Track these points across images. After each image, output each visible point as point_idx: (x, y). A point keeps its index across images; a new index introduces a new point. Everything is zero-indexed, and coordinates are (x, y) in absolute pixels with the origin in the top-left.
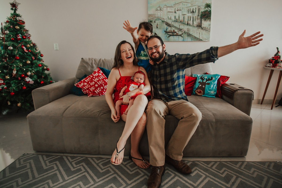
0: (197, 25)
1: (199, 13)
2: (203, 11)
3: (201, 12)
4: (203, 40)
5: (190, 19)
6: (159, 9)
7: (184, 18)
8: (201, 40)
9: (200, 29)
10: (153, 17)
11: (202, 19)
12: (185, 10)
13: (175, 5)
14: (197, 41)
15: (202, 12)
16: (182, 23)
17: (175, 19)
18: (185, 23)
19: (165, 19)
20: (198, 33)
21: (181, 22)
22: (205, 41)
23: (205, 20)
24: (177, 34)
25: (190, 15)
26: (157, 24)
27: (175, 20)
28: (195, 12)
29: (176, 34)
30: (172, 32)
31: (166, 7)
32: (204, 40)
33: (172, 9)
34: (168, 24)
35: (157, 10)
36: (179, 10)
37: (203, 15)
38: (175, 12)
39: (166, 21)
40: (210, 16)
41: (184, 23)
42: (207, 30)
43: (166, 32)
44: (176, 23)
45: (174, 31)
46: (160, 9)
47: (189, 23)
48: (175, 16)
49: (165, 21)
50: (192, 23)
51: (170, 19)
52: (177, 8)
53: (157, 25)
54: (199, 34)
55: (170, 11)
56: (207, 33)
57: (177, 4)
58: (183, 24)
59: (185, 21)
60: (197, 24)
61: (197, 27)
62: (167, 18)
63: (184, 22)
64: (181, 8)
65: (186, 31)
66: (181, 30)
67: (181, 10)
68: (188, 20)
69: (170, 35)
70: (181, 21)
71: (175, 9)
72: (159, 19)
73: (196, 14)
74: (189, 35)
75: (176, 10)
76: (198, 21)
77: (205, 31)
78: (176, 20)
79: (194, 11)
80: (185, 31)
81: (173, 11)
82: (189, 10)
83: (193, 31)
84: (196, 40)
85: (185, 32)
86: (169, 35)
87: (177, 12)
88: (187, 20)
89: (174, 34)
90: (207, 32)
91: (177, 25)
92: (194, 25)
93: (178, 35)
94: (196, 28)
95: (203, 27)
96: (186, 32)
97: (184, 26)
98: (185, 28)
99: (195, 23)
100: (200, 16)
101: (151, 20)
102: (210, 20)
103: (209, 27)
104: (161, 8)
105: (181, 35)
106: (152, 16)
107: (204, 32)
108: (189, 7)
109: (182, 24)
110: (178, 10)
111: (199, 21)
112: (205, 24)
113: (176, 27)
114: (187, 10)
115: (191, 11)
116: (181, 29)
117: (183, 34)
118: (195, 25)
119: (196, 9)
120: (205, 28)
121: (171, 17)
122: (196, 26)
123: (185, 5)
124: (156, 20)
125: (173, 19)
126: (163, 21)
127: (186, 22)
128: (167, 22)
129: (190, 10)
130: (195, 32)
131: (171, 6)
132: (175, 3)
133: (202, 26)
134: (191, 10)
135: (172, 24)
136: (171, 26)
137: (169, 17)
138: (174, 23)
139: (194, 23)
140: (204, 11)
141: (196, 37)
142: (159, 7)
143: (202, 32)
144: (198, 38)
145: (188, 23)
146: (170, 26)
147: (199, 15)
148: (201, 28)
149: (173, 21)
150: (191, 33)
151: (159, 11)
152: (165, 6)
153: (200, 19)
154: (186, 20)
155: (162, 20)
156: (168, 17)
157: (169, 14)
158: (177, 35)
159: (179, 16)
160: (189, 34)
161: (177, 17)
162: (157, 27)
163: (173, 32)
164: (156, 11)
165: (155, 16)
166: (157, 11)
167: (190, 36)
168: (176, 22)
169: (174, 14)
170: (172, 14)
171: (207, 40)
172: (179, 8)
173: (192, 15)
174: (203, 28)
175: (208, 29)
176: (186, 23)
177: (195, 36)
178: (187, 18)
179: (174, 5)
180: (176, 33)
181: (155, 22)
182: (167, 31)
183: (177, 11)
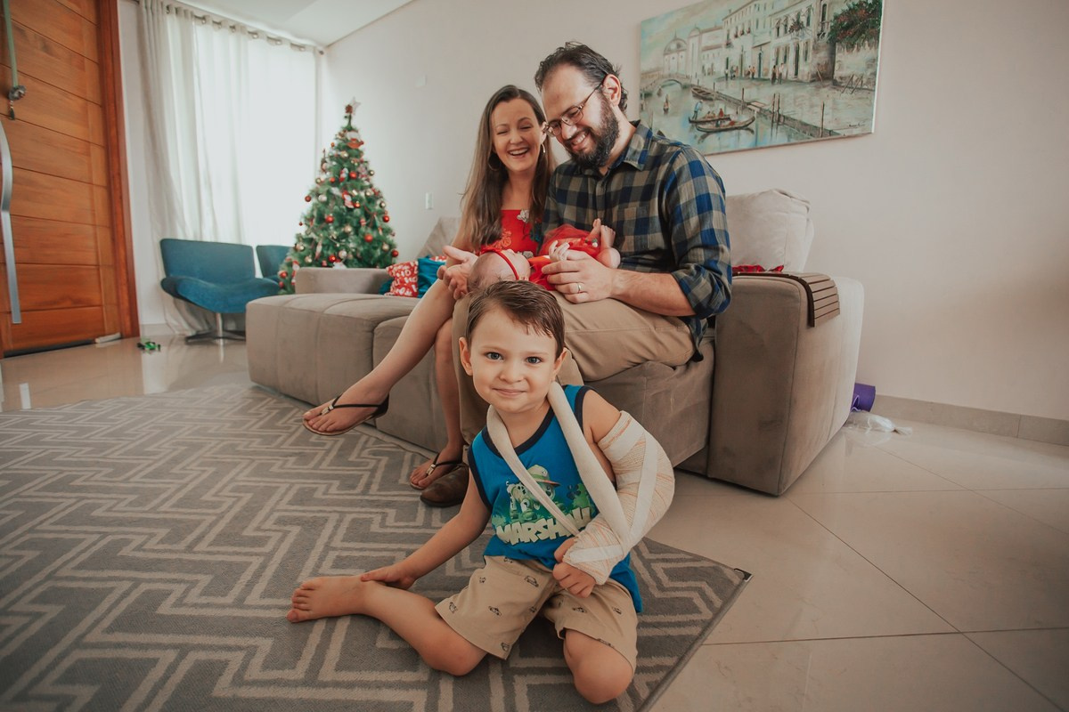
0: (813, 76)
1: (823, 24)
2: (839, 12)
3: (832, 18)
4: (838, 132)
5: (785, 57)
6: (674, 46)
7: (760, 58)
8: (830, 131)
9: (826, 89)
10: (655, 78)
11: (834, 46)
12: (764, 27)
13: (729, 19)
14: (812, 139)
15: (836, 17)
16: (753, 78)
17: (727, 71)
18: (766, 75)
19: (694, 75)
20: (817, 106)
21: (749, 75)
22: (849, 137)
23: (853, 46)
24: (733, 123)
25: (787, 40)
26: (665, 101)
27: (727, 75)
28: (805, 24)
29: (727, 123)
30: (714, 121)
31: (697, 33)
32: (842, 132)
33: (717, 37)
34: (701, 94)
35: (670, 50)
36: (743, 34)
37: (843, 28)
38: (728, 45)
39: (694, 82)
40: (874, 22)
41: (758, 79)
42: (862, 86)
43: (694, 122)
44: (731, 82)
45: (721, 113)
46: (679, 46)
47: (781, 75)
48: (727, 59)
49: (692, 86)
50: (792, 71)
51: (711, 72)
52: (737, 28)
53: (667, 102)
54: (819, 110)
55: (711, 43)
56: (860, 98)
57: (736, 11)
58: (757, 83)
59: (765, 69)
60: (813, 70)
61: (813, 84)
62: (700, 72)
63: (759, 75)
64: (750, 21)
65: (770, 107)
66: (749, 106)
67: (749, 32)
68: (777, 63)
69: (709, 132)
70: (749, 73)
71: (729, 31)
72: (672, 80)
73: (810, 33)
74: (778, 120)
75: (732, 36)
76: (818, 55)
77: (849, 91)
78: (732, 71)
79: (803, 19)
80: (761, 109)
81: (722, 41)
82: (782, 21)
83: (795, 102)
84: (806, 135)
85: (762, 113)
86: (703, 133)
87: (734, 41)
88: (773, 63)
89: (723, 124)
90: (860, 94)
91: (732, 89)
92: (800, 77)
93: (736, 125)
94: (810, 88)
95: (841, 78)
96: (765, 111)
97: (758, 89)
98: (762, 95)
99: (806, 69)
100: (826, 35)
101: (650, 88)
102: (873, 40)
103: (870, 71)
104: (681, 42)
105: (746, 127)
106: (653, 76)
107: (844, 97)
108: (783, 10)
109: (754, 82)
110: (739, 34)
111: (823, 56)
112: (849, 62)
113: (728, 100)
114: (774, 25)
115: (790, 23)
116: (749, 104)
117: (753, 120)
118: (803, 76)
119: (809, 10)
120: (848, 80)
121: (712, 65)
122: (810, 79)
123: (765, 8)
124: (663, 87)
125: (720, 69)
126: (685, 87)
127: (767, 70)
128: (700, 84)
129: (786, 20)
130: (803, 104)
131: (712, 26)
132: (730, 11)
133: (837, 74)
134: (789, 19)
135: (717, 89)
136: (711, 100)
137: (707, 66)
138: (724, 83)
139: (801, 68)
140: (846, 8)
141: (806, 125)
142: (676, 39)
143: (834, 100)
144: (819, 125)
145: (774, 74)
146: (709, 96)
147: (822, 31)
148: (830, 82)
149: (719, 79)
150: (786, 110)
151: (675, 55)
152: (693, 30)
153: (828, 46)
154: (769, 64)
155: (684, 82)
156: (703, 67)
157: (706, 57)
158: (733, 127)
159: (742, 56)
160: (780, 115)
161: (735, 62)
162: (666, 111)
163: (718, 120)
164: (665, 54)
165: (661, 73)
166: (666, 57)
167: (784, 124)
168: (729, 79)
169: (725, 52)
170: (716, 55)
171: (856, 132)
172: (743, 24)
173: (792, 39)
174: (839, 80)
175: (865, 80)
176: (766, 78)
177: (806, 120)
178: (773, 56)
179: (726, 18)
180: (729, 119)
181: (659, 94)
182: (699, 118)
183: (736, 36)
